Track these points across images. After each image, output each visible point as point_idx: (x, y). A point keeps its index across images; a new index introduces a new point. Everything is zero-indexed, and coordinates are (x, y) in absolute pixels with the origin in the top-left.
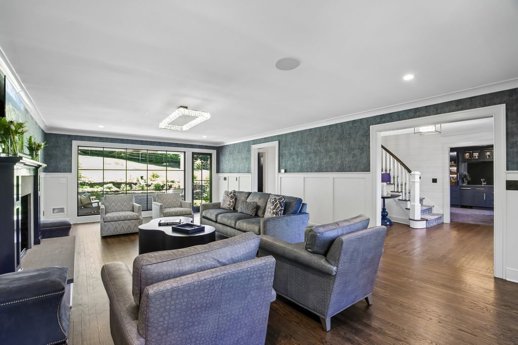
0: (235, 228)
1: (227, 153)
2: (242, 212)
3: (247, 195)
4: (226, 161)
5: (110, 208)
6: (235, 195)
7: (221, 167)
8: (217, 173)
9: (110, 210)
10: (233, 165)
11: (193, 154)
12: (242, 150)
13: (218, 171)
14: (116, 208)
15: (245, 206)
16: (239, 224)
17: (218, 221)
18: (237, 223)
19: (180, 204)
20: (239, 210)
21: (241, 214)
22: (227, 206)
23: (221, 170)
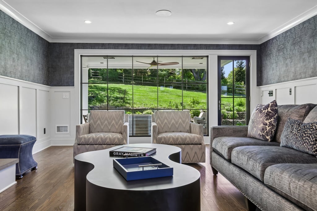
0: (262, 182)
1: (274, 51)
2: (290, 145)
3: (304, 110)
4: (273, 64)
5: (95, 127)
6: (276, 111)
7: (265, 76)
8: (258, 85)
9: (95, 129)
10: (284, 69)
11: (220, 58)
12: (300, 37)
13: (260, 83)
14: (102, 127)
15: (295, 131)
16: (271, 173)
17: (233, 159)
18: (268, 170)
19: (188, 128)
20: (283, 140)
21: (285, 150)
22: (259, 132)
23: (264, 81)
